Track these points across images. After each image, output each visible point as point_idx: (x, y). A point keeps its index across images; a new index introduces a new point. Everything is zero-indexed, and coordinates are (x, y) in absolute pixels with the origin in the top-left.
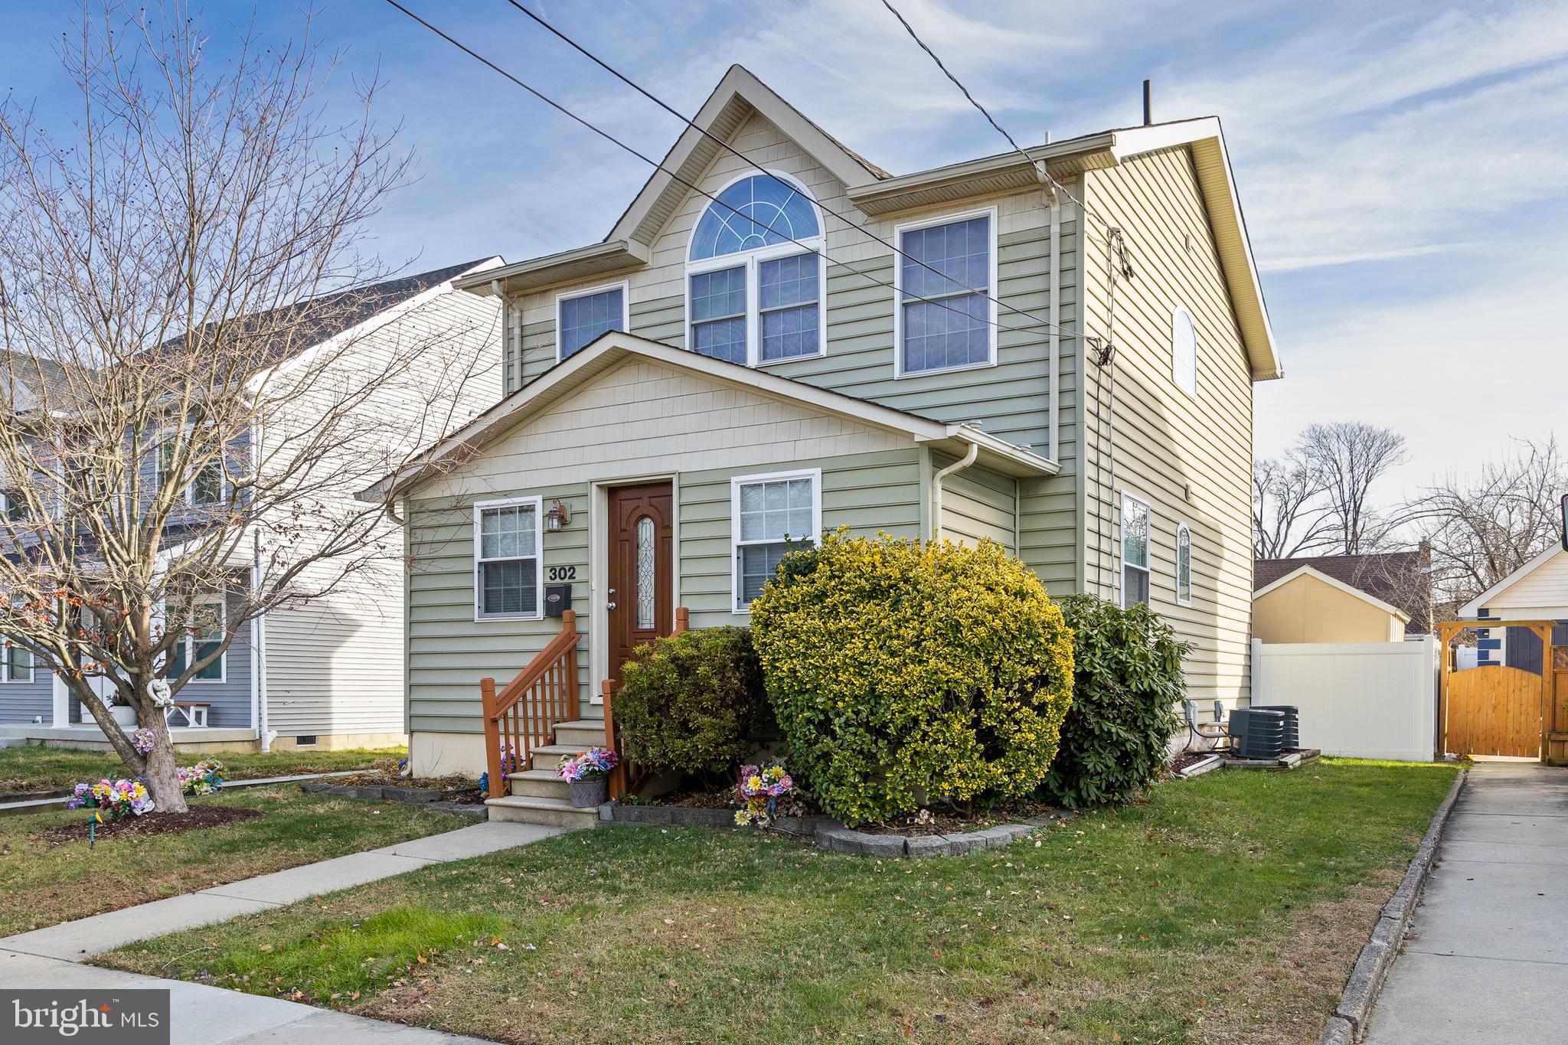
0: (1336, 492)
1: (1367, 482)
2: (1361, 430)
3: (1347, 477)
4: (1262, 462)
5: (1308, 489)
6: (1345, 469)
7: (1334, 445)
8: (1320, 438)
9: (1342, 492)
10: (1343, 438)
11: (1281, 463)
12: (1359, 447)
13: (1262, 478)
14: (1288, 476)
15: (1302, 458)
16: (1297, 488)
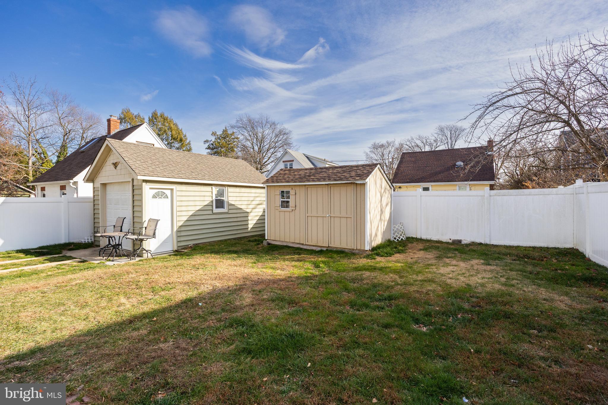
0: (446, 145)
1: (455, 142)
2: (454, 126)
3: (449, 141)
4: (425, 137)
5: (438, 145)
6: (449, 139)
7: (446, 131)
8: (442, 130)
9: (448, 145)
10: (448, 129)
11: (430, 138)
12: (453, 132)
13: (425, 141)
14: (432, 141)
15: (436, 135)
16: (435, 144)
